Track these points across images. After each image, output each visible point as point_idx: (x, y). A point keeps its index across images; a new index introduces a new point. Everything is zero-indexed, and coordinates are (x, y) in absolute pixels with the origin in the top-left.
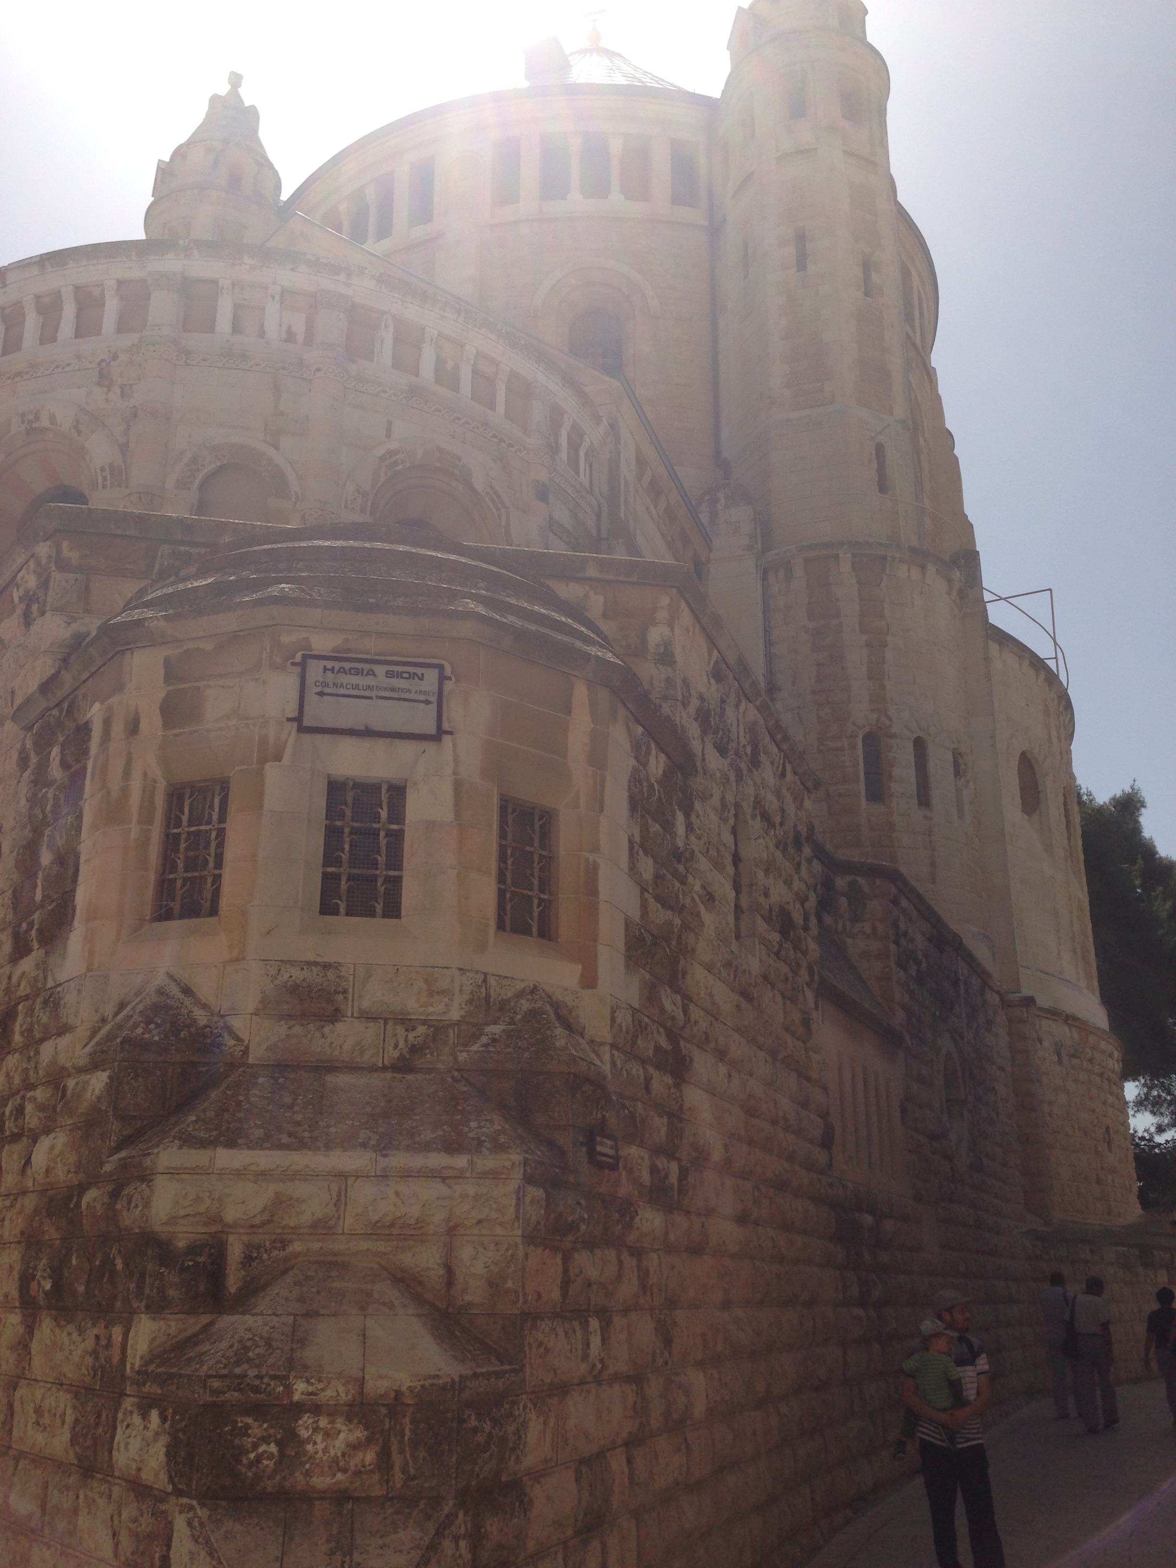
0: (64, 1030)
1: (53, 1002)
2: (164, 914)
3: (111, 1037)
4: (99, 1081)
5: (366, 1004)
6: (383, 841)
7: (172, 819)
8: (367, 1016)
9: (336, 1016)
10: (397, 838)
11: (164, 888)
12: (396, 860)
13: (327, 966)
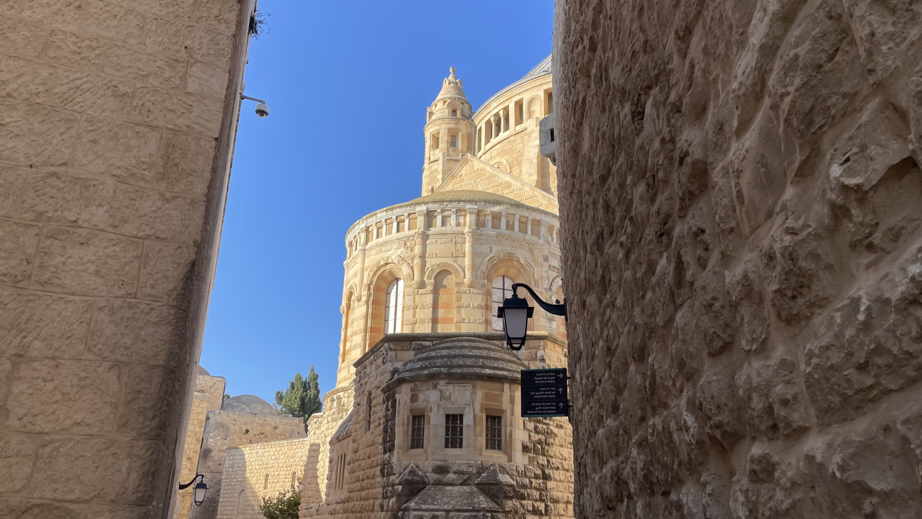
0: (394, 474)
1: (392, 468)
2: (413, 447)
3: (402, 478)
4: (400, 487)
5: (454, 469)
6: (458, 429)
7: (414, 424)
8: (455, 473)
9: (448, 472)
10: (461, 428)
11: (413, 440)
12: (461, 434)
13: (445, 461)
